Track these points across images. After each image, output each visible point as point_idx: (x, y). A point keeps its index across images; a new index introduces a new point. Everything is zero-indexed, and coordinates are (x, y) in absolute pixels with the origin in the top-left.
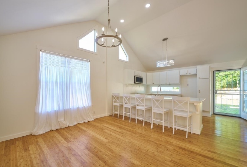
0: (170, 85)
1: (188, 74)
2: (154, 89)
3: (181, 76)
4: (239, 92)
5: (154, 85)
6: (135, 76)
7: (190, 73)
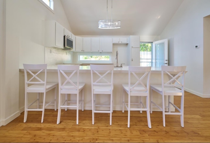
0: (101, 53)
1: (120, 43)
2: (82, 58)
3: (114, 44)
4: (151, 60)
5: (83, 52)
6: (64, 37)
7: (122, 42)
